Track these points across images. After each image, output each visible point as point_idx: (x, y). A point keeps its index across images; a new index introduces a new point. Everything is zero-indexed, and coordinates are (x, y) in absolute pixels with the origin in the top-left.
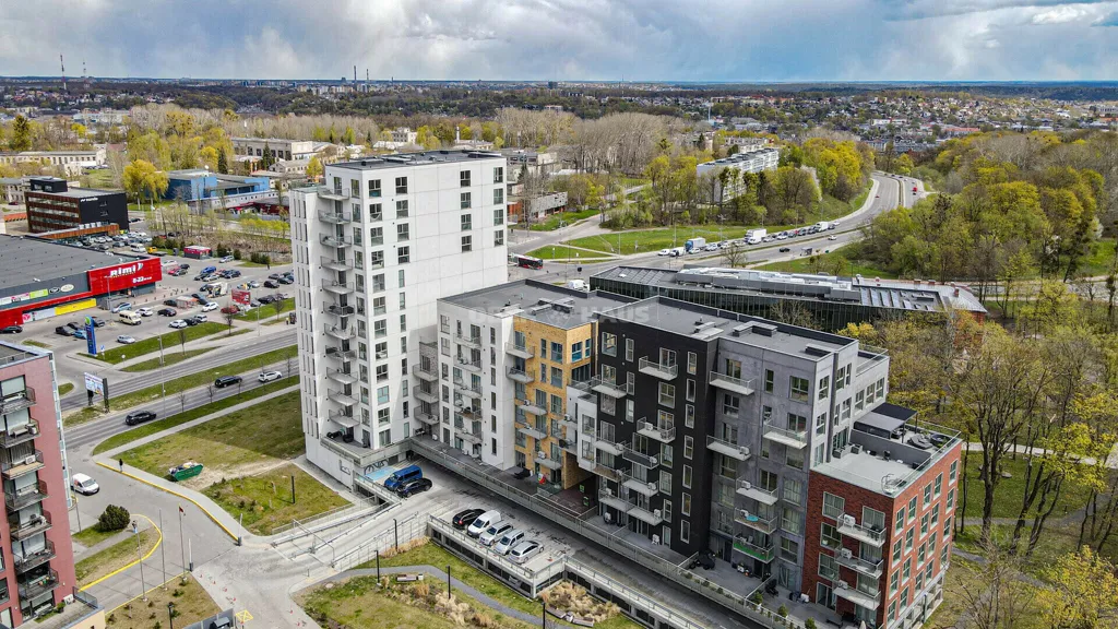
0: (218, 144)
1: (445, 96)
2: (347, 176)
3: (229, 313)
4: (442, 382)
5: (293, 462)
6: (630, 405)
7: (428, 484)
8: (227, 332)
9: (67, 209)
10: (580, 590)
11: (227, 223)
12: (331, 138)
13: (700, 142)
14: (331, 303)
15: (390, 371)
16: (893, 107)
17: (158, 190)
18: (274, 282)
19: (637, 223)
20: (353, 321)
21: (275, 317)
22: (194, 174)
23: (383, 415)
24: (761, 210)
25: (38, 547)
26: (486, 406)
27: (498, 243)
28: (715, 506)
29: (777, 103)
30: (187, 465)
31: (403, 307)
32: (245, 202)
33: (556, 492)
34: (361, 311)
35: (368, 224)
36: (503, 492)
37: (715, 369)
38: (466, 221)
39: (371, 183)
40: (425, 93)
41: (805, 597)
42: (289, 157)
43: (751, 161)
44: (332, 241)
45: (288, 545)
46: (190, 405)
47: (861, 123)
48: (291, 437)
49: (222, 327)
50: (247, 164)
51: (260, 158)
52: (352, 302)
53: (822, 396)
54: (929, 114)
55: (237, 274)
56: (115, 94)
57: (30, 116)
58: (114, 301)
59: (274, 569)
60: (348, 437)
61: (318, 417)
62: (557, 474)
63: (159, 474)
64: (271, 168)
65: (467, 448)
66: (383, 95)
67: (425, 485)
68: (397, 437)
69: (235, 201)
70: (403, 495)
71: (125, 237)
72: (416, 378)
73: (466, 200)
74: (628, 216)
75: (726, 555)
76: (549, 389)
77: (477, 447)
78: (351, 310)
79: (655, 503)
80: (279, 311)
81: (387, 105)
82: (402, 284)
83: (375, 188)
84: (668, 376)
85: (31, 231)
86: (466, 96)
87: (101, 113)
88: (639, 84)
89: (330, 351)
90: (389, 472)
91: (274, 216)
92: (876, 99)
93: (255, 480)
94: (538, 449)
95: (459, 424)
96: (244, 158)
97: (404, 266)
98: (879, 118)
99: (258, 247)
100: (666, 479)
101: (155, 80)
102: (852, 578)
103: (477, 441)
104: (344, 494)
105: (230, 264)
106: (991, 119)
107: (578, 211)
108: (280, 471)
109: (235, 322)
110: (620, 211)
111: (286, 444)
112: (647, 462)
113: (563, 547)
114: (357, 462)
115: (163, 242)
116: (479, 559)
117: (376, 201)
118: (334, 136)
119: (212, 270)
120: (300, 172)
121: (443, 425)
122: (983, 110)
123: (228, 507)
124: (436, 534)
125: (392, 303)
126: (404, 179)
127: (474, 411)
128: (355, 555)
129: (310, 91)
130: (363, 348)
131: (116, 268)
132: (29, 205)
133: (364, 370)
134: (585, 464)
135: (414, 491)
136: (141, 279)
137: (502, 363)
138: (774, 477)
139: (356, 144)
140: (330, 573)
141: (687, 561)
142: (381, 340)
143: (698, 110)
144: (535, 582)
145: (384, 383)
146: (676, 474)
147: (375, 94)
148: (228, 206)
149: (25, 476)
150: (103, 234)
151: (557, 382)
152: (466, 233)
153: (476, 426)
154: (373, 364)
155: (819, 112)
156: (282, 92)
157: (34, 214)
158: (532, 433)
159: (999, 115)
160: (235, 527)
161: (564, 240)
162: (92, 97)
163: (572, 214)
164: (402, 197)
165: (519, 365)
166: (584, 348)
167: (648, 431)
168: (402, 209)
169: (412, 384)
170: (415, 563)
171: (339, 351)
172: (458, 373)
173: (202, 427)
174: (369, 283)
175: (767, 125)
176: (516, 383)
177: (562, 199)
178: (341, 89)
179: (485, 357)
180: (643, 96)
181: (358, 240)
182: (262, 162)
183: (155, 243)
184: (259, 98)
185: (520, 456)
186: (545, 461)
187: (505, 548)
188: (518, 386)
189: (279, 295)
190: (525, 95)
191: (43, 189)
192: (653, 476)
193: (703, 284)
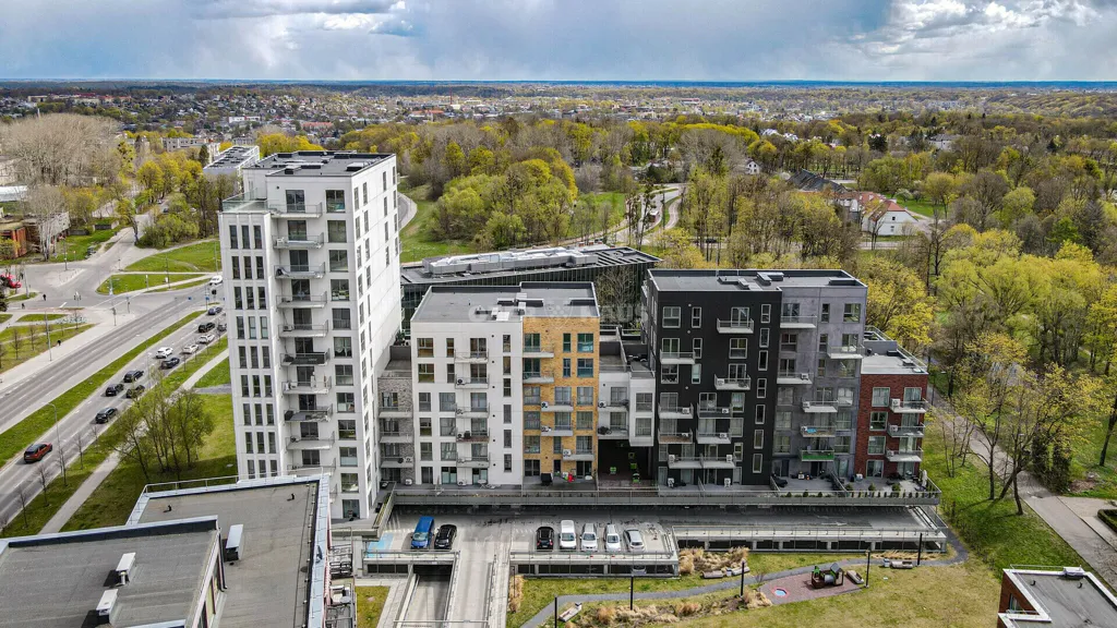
4: (419, 415)
6: (697, 368)
7: (451, 528)
16: (239, 105)
20: (326, 369)
26: (494, 423)
28: (775, 433)
29: (116, 102)
31: (371, 340)
35: (356, 243)
39: (355, 190)
41: (859, 476)
52: (325, 346)
62: (584, 466)
65: (465, 477)
72: (379, 419)
75: (784, 471)
76: (574, 382)
77: (479, 472)
82: (369, 312)
83: (357, 197)
89: (287, 416)
92: (219, 97)
94: (559, 447)
97: (369, 289)
98: (232, 116)
100: (736, 423)
102: (894, 445)
116: (598, 568)
117: (357, 213)
121: (421, 464)
124: (525, 569)
126: (366, 185)
127: (474, 433)
134: (639, 441)
138: (828, 390)
144: (677, 559)
146: (748, 416)
151: (584, 371)
152: (387, 244)
155: (166, 111)
161: (120, 268)
164: (366, 208)
165: (529, 367)
171: (298, 411)
172: (447, 398)
177: (64, 220)
181: (341, 266)
186: (574, 454)
188: (529, 391)
193: (459, 274)
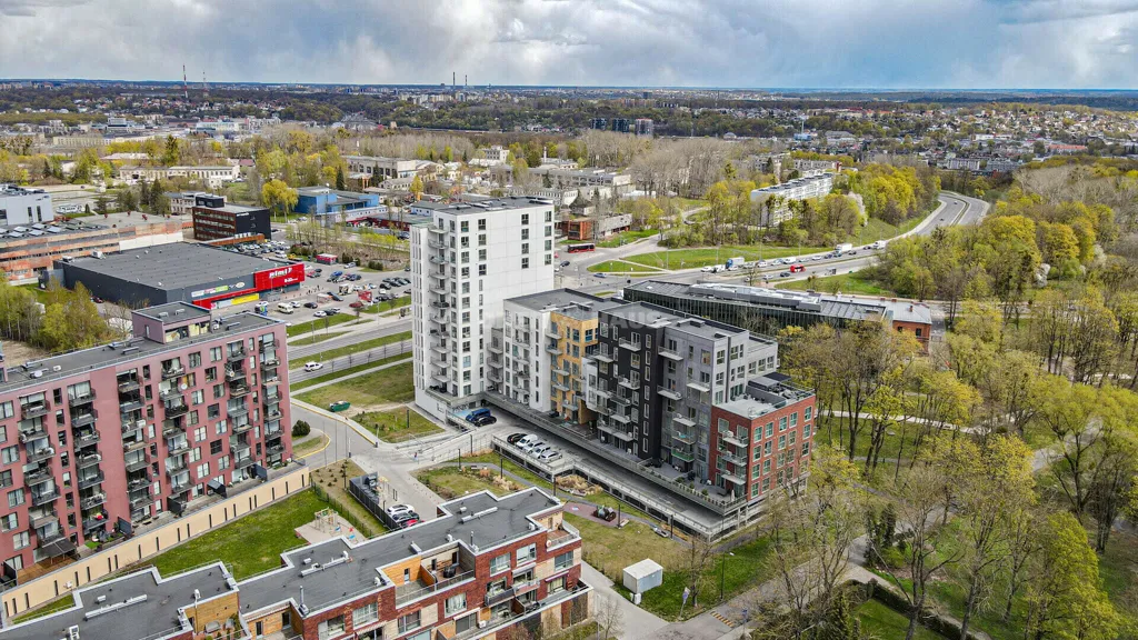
0: (335, 163)
1: (540, 106)
2: (447, 218)
3: (357, 307)
4: (505, 354)
5: (407, 405)
6: (616, 367)
7: (495, 419)
8: (356, 321)
9: (219, 221)
10: (581, 479)
11: (349, 235)
12: (431, 156)
13: (768, 165)
14: (434, 300)
15: (471, 346)
16: (1001, 122)
17: (290, 205)
18: (387, 285)
19: (690, 242)
20: (448, 312)
21: (390, 311)
22: (317, 191)
23: (467, 375)
24: (803, 234)
25: (275, 428)
26: (532, 370)
27: (548, 263)
28: (663, 430)
29: (875, 116)
30: (341, 403)
31: (481, 304)
32: (359, 216)
33: (574, 426)
34: (454, 306)
35: (460, 250)
36: (541, 425)
37: (663, 345)
38: (525, 248)
39: (462, 223)
40: (521, 103)
41: (709, 482)
42: (395, 176)
43: (804, 188)
44: (435, 260)
45: (405, 449)
46: (336, 369)
47: (962, 138)
48: (404, 391)
49: (353, 317)
50: (360, 180)
51: (371, 175)
52: (448, 300)
53: (720, 361)
54: (1039, 129)
55: (359, 278)
56: (232, 102)
57: (157, 124)
58: (272, 295)
59: (398, 459)
60: (443, 389)
61: (424, 375)
62: (575, 413)
63: (323, 408)
64: (380, 185)
65: (521, 398)
66: (480, 104)
67: (491, 420)
68: (475, 390)
69: (353, 215)
70: (478, 425)
71: (269, 245)
72: (489, 351)
73: (525, 234)
74: (683, 236)
75: (670, 461)
76: (571, 359)
77: (526, 397)
78: (447, 305)
79: (629, 428)
80: (392, 307)
81: (484, 115)
82: (481, 289)
83: (465, 226)
84: (635, 349)
85: (196, 238)
86: (560, 106)
87: (220, 121)
88: (738, 91)
89: (433, 332)
90: (469, 412)
91: (384, 229)
92: (983, 112)
93: (383, 414)
94: (564, 398)
95: (516, 382)
96: (357, 176)
97: (482, 277)
98: (982, 133)
99: (374, 256)
100: (635, 412)
101: (264, 85)
102: (732, 468)
103: (527, 393)
104: (439, 424)
105: (352, 270)
106: (1106, 135)
107: (641, 230)
108: (399, 410)
109: (361, 314)
110: (677, 232)
111: (402, 395)
112: (624, 402)
113: (575, 457)
114: (448, 404)
115: (300, 250)
116: (522, 461)
117: (465, 235)
118: (435, 154)
119: (340, 274)
120: (404, 189)
121: (506, 384)
122: (1101, 124)
123: (368, 427)
124: (496, 448)
125: (474, 302)
126: (484, 221)
127: (525, 374)
128: (446, 455)
129: (410, 99)
130: (455, 330)
131: (273, 271)
132: (195, 217)
133: (455, 344)
134: (590, 406)
135: (485, 423)
136: (291, 280)
137: (543, 342)
138: (694, 410)
139: (454, 161)
140: (431, 463)
141: (644, 462)
142: (466, 325)
143: (792, 123)
144: (554, 473)
145: (467, 354)
146: (641, 410)
147: (473, 104)
148: (347, 219)
149: (272, 388)
150: (252, 242)
151: (576, 354)
152: (525, 256)
153: (527, 383)
154: (461, 341)
155: (919, 126)
156: (385, 100)
157: (200, 225)
158: (561, 387)
159: (1116, 130)
160: (374, 438)
161: (623, 256)
162: (211, 105)
163: (635, 233)
164: (482, 232)
165: (554, 343)
166: (594, 334)
167: (625, 383)
168: (482, 240)
169: (486, 356)
170: (484, 462)
171: (440, 332)
172: (515, 349)
173: (346, 382)
174: (460, 288)
175: (861, 140)
176: (552, 355)
177: (627, 219)
178: (440, 98)
179: (533, 338)
180: (739, 107)
181: (453, 260)
182: (372, 179)
183: (293, 250)
184: (363, 106)
185: (554, 404)
186: (569, 405)
187: (538, 454)
188: (553, 358)
189: (392, 295)
190: (618, 106)
191: (206, 205)
192: (628, 411)
